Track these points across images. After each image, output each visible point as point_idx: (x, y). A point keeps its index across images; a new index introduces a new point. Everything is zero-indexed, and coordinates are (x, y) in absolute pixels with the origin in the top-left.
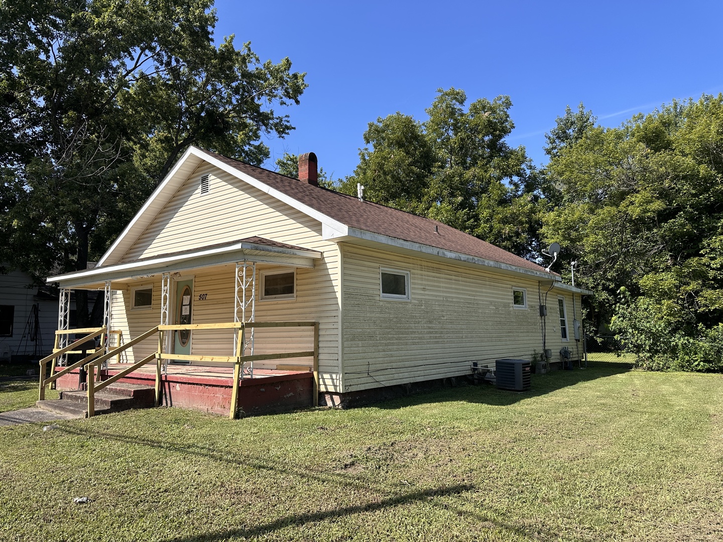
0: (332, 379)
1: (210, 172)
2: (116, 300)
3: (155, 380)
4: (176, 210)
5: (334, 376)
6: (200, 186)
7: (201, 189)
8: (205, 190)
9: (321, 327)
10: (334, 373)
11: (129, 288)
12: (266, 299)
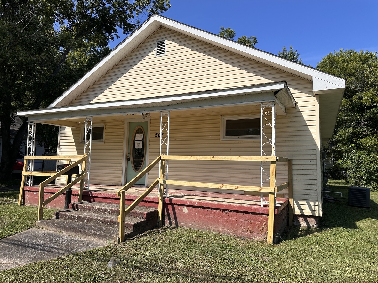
0: (309, 205)
1: (166, 38)
2: (65, 135)
3: (158, 203)
4: (129, 67)
5: (312, 203)
6: (156, 49)
7: (156, 51)
8: (161, 51)
9: (294, 162)
10: (311, 200)
11: (78, 126)
12: (227, 138)
